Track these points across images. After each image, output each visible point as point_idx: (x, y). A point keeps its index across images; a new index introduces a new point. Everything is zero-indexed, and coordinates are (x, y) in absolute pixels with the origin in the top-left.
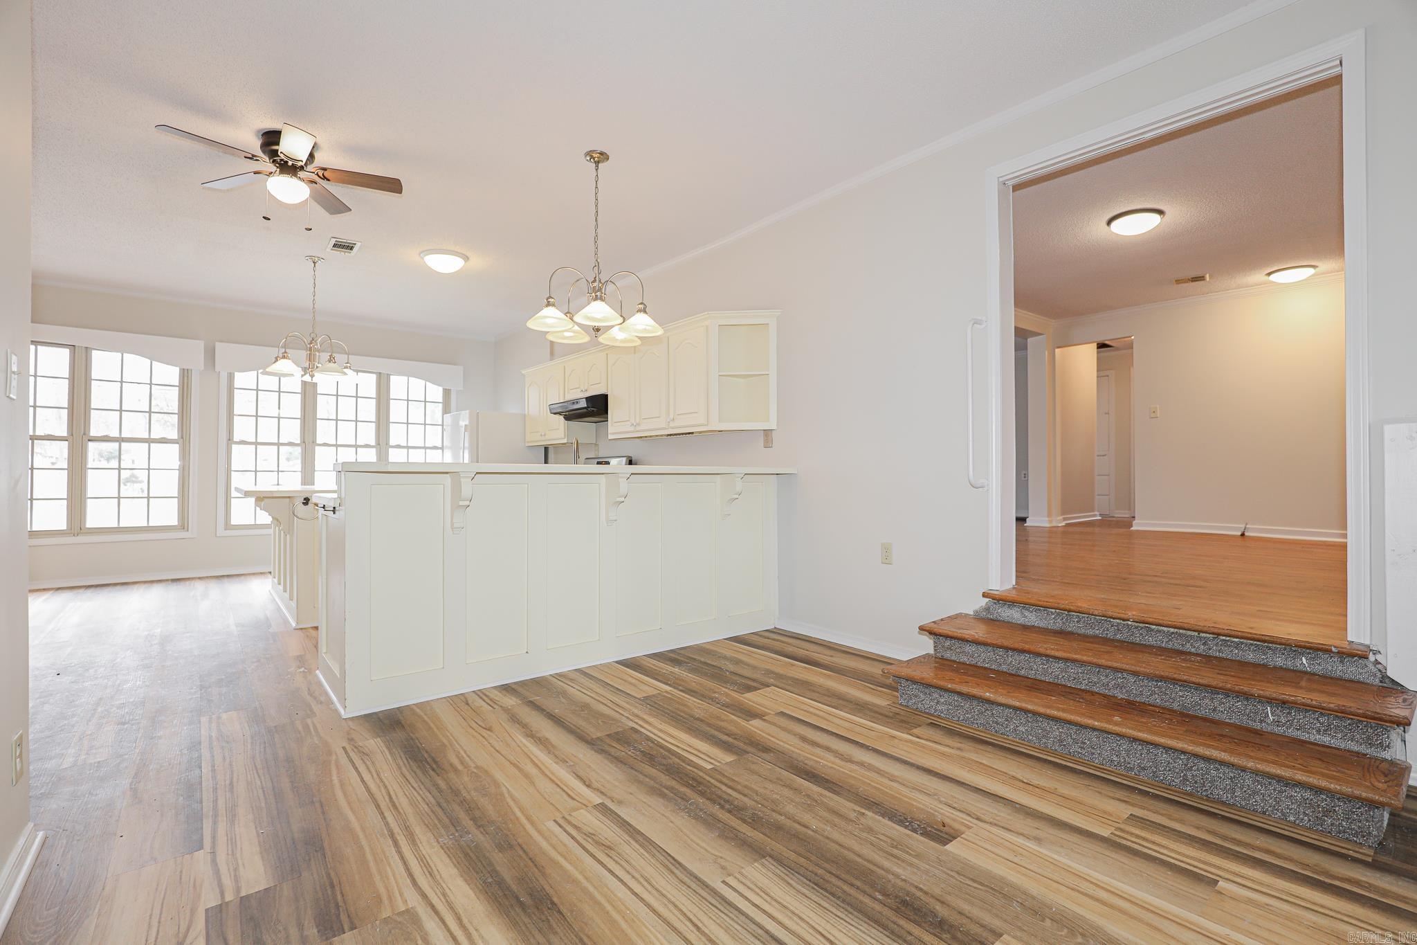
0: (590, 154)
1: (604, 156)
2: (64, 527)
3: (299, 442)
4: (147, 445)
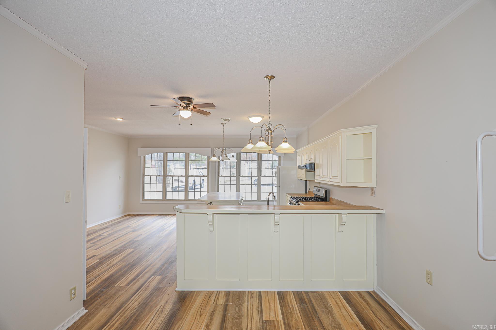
0: (266, 77)
1: (273, 77)
2: (184, 199)
3: (257, 176)
4: (200, 177)
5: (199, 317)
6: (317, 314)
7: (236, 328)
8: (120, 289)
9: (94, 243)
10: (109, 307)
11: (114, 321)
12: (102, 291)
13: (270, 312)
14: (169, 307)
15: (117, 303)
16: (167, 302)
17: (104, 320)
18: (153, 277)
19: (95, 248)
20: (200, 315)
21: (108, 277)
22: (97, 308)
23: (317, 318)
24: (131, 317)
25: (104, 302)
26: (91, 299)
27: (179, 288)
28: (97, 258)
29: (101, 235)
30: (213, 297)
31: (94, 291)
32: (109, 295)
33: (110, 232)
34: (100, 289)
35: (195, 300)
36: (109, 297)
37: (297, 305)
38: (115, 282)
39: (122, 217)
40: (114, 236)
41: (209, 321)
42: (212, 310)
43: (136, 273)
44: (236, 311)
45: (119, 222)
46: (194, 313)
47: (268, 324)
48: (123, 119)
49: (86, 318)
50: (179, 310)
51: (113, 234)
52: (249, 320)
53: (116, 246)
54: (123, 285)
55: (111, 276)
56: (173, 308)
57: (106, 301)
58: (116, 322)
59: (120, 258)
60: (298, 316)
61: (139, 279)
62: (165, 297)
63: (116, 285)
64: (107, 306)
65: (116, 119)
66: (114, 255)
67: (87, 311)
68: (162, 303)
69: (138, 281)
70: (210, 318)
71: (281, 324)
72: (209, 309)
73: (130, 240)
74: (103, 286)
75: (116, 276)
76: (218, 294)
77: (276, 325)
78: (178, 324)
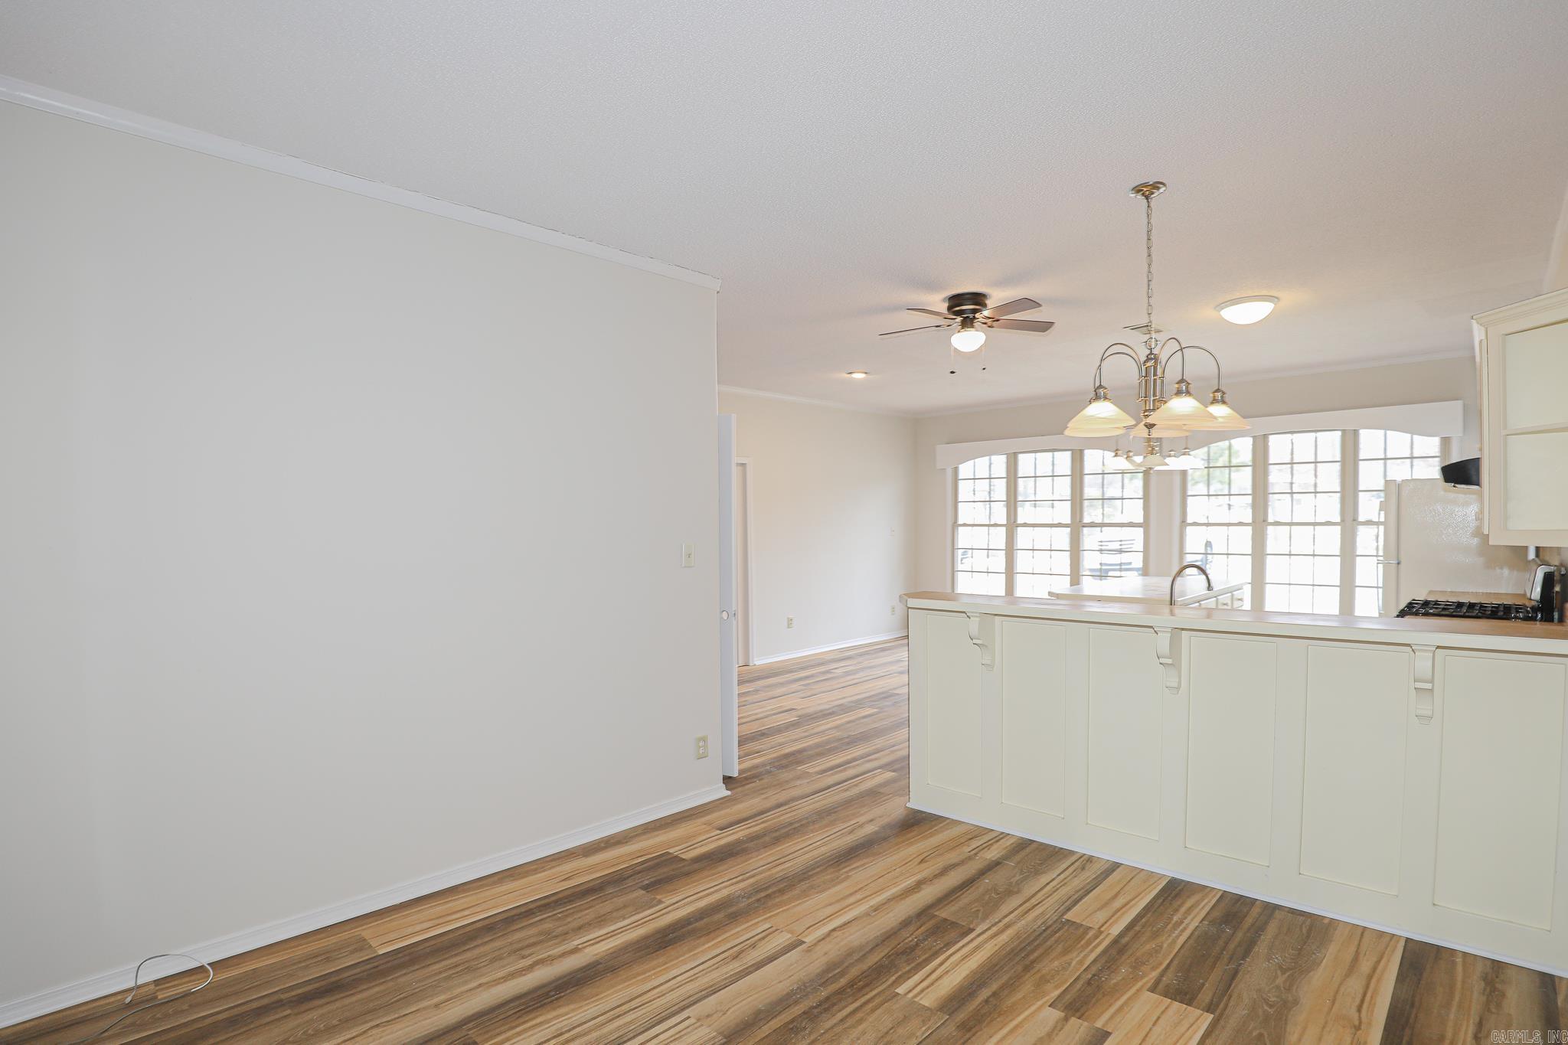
5: (916, 863)
6: (1243, 959)
7: (981, 908)
8: (805, 775)
9: (809, 684)
10: (766, 798)
11: (760, 821)
12: (771, 772)
13: (1099, 909)
14: (870, 829)
15: (783, 796)
16: (872, 820)
17: (744, 815)
18: (879, 770)
19: (802, 695)
20: (922, 861)
21: (795, 751)
22: (747, 795)
23: (1232, 966)
24: (791, 824)
25: (763, 789)
26: (746, 778)
27: (915, 804)
28: (794, 713)
29: (828, 672)
30: (980, 840)
31: (757, 767)
32: (778, 780)
33: (851, 668)
34: (768, 768)
35: (932, 835)
36: (775, 783)
37: (1201, 922)
38: (799, 762)
39: (897, 639)
40: (857, 676)
41: (932, 875)
42: (954, 861)
43: (849, 757)
44: (1012, 880)
45: (883, 650)
46: (910, 855)
47: (1069, 928)
48: (866, 373)
49: (721, 803)
50: (885, 839)
51: (855, 674)
52: (1027, 905)
53: (844, 698)
54: (810, 771)
55: (800, 751)
56: (876, 833)
57: (766, 788)
58: (762, 823)
59: (839, 722)
60: (1174, 942)
61: (849, 767)
62: (877, 811)
63: (800, 768)
64: (763, 796)
65: (849, 375)
66: (830, 714)
67: (729, 793)
68: (862, 819)
69: (845, 770)
70: (937, 872)
71: (1104, 939)
72: (952, 857)
73: (884, 690)
74: (776, 764)
75: (809, 753)
76: (998, 838)
77: (1088, 937)
78: (865, 861)
